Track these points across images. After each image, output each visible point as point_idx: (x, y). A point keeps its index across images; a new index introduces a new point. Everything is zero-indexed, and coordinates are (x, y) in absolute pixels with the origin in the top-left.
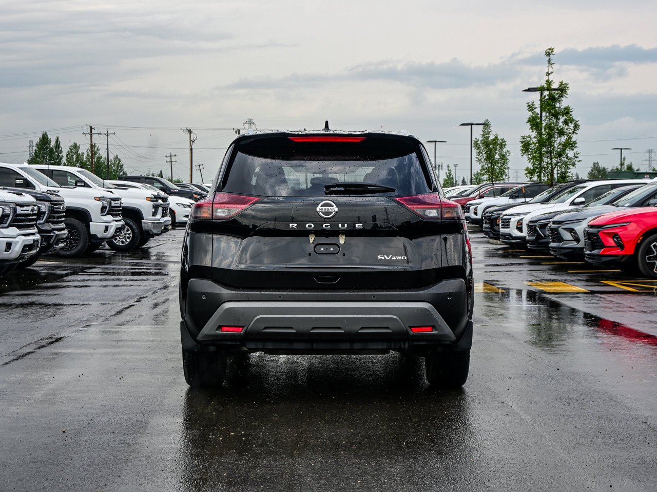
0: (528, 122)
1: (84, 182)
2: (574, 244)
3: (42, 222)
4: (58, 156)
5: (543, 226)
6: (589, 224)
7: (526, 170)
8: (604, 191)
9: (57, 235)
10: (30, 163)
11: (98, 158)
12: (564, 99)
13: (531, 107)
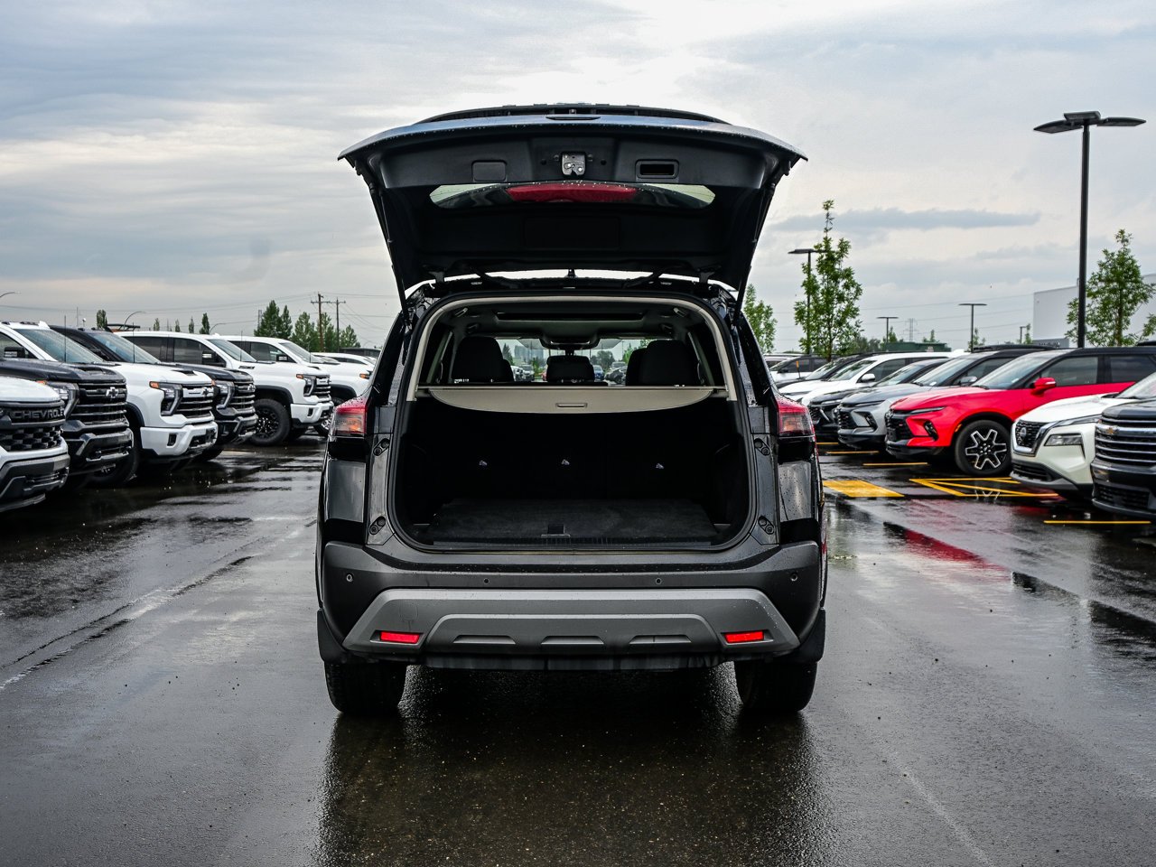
0: (804, 285)
1: (287, 356)
2: (869, 431)
3: (223, 406)
4: (287, 326)
5: (828, 409)
6: (893, 407)
7: (801, 341)
8: (893, 368)
9: (242, 422)
10: (257, 334)
11: (329, 328)
12: (844, 259)
13: (808, 269)
